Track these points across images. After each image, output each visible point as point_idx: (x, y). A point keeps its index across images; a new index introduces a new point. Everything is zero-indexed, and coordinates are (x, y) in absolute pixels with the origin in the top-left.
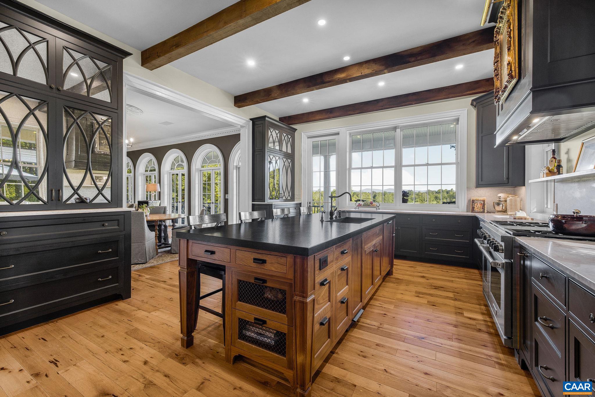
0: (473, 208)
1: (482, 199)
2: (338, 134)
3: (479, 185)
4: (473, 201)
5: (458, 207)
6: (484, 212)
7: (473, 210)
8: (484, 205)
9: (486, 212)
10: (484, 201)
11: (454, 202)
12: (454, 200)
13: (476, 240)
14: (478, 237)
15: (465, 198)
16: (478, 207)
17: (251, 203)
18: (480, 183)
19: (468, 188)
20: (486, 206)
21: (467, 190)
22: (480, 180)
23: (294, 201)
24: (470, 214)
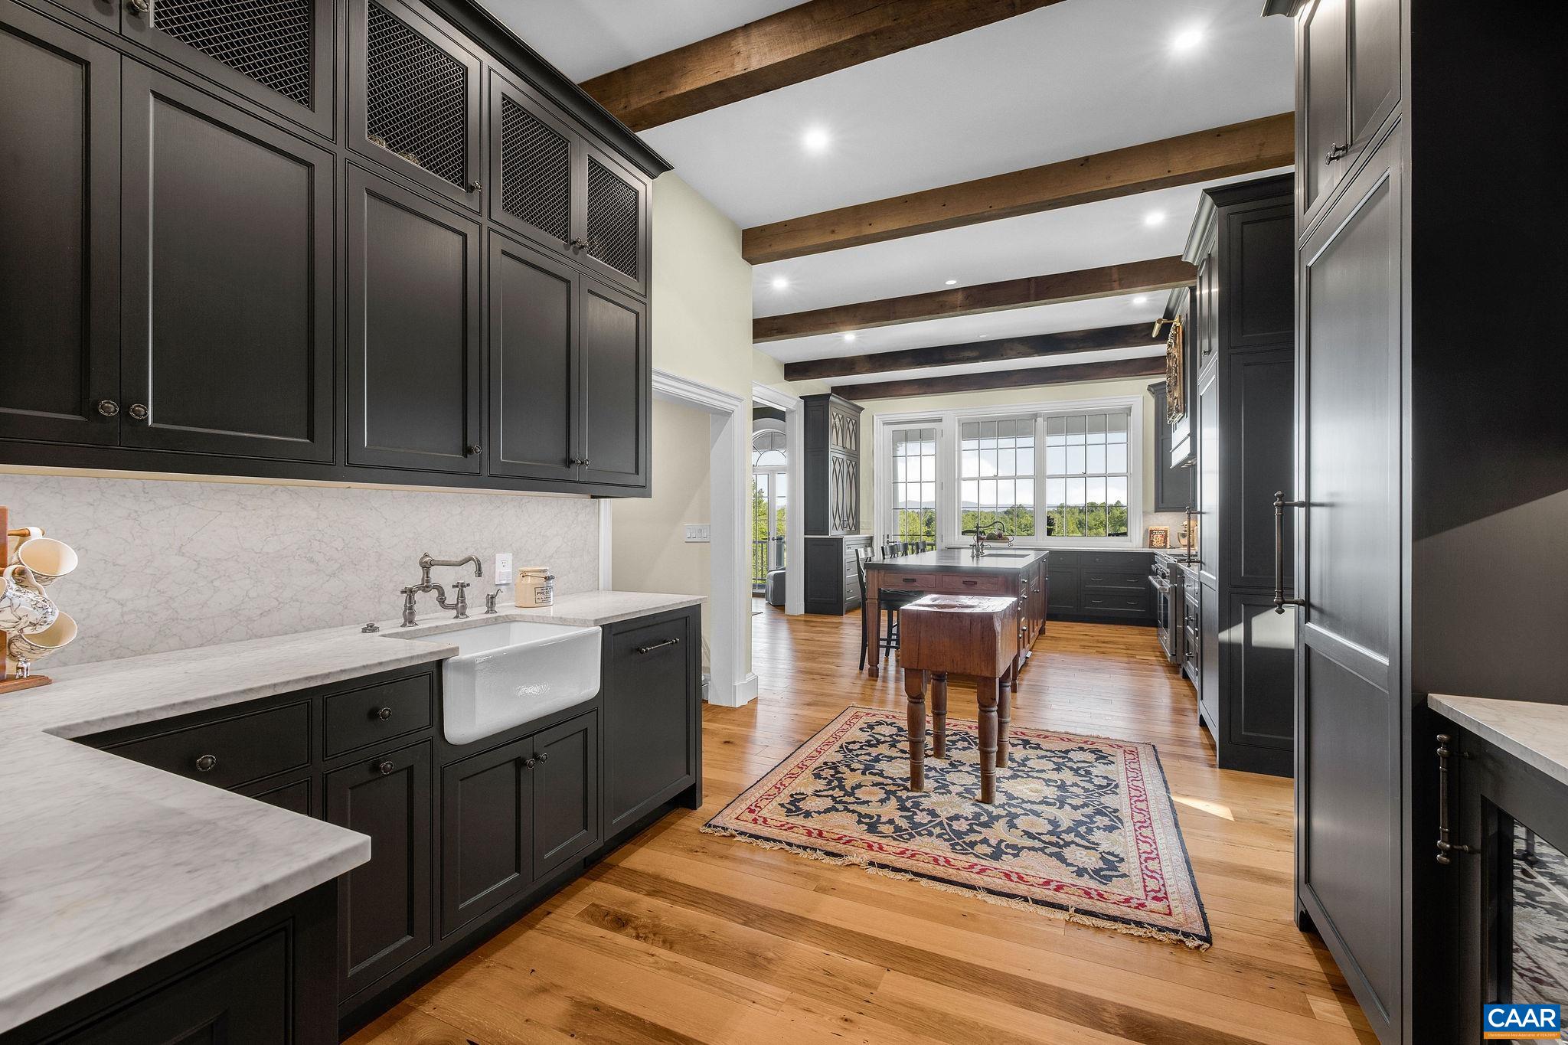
0: (1152, 541)
1: (1163, 528)
2: (940, 420)
3: (1159, 509)
4: (1152, 531)
5: (1131, 541)
6: (1165, 547)
7: (1151, 545)
8: (1166, 537)
9: (1169, 547)
10: (1166, 531)
11: (1125, 534)
12: (1123, 529)
13: (1150, 577)
14: (1155, 574)
15: (1140, 527)
16: (1158, 540)
17: (803, 536)
18: (1161, 505)
19: (1145, 513)
20: (1168, 539)
21: (1143, 516)
22: (1160, 502)
23: (858, 533)
24: (1147, 550)
